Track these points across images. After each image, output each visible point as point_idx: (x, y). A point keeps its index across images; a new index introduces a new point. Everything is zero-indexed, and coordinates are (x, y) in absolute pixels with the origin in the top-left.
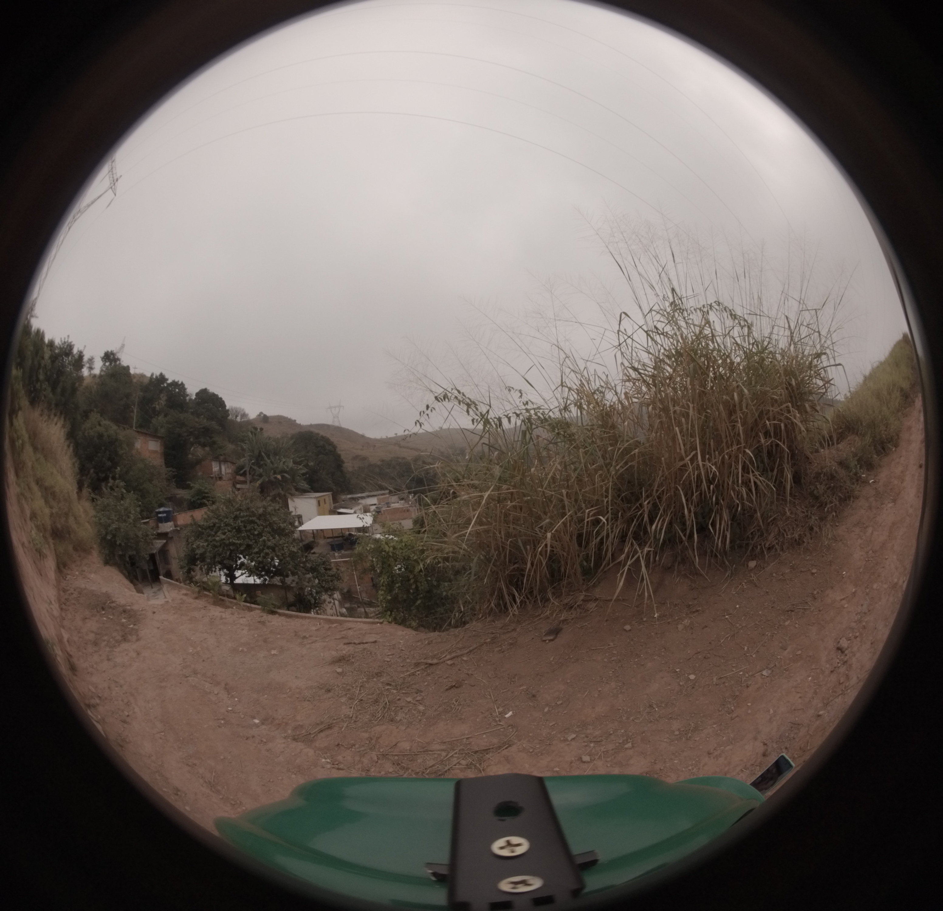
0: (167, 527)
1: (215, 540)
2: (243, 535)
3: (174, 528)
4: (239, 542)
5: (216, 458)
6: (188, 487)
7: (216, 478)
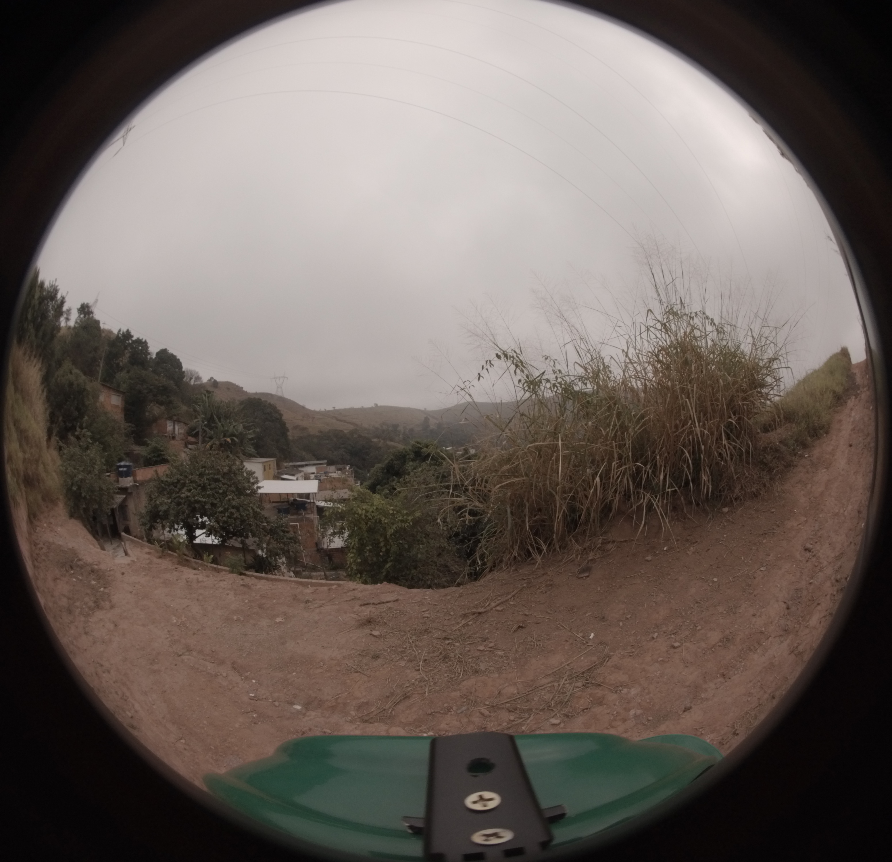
0: (127, 482)
1: (179, 496)
2: (208, 493)
3: (134, 484)
4: (204, 500)
5: (170, 418)
6: (145, 444)
7: (170, 437)
